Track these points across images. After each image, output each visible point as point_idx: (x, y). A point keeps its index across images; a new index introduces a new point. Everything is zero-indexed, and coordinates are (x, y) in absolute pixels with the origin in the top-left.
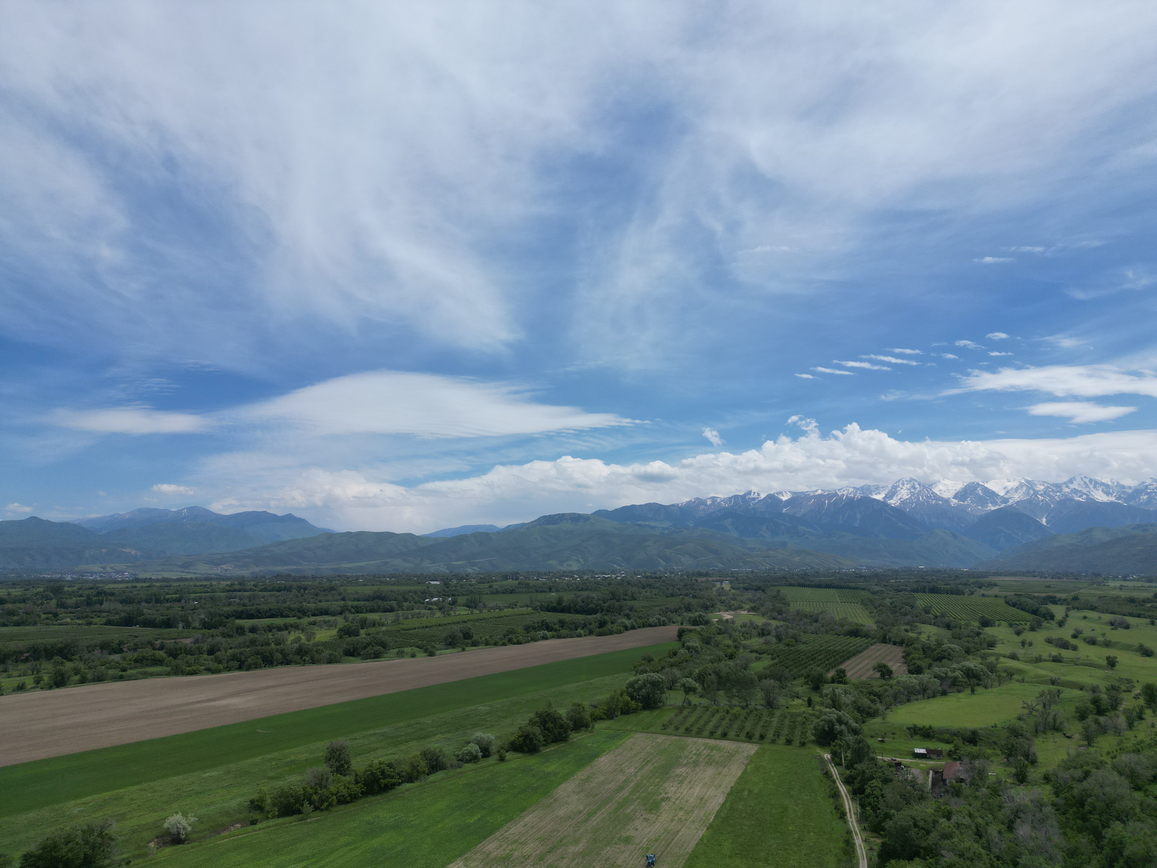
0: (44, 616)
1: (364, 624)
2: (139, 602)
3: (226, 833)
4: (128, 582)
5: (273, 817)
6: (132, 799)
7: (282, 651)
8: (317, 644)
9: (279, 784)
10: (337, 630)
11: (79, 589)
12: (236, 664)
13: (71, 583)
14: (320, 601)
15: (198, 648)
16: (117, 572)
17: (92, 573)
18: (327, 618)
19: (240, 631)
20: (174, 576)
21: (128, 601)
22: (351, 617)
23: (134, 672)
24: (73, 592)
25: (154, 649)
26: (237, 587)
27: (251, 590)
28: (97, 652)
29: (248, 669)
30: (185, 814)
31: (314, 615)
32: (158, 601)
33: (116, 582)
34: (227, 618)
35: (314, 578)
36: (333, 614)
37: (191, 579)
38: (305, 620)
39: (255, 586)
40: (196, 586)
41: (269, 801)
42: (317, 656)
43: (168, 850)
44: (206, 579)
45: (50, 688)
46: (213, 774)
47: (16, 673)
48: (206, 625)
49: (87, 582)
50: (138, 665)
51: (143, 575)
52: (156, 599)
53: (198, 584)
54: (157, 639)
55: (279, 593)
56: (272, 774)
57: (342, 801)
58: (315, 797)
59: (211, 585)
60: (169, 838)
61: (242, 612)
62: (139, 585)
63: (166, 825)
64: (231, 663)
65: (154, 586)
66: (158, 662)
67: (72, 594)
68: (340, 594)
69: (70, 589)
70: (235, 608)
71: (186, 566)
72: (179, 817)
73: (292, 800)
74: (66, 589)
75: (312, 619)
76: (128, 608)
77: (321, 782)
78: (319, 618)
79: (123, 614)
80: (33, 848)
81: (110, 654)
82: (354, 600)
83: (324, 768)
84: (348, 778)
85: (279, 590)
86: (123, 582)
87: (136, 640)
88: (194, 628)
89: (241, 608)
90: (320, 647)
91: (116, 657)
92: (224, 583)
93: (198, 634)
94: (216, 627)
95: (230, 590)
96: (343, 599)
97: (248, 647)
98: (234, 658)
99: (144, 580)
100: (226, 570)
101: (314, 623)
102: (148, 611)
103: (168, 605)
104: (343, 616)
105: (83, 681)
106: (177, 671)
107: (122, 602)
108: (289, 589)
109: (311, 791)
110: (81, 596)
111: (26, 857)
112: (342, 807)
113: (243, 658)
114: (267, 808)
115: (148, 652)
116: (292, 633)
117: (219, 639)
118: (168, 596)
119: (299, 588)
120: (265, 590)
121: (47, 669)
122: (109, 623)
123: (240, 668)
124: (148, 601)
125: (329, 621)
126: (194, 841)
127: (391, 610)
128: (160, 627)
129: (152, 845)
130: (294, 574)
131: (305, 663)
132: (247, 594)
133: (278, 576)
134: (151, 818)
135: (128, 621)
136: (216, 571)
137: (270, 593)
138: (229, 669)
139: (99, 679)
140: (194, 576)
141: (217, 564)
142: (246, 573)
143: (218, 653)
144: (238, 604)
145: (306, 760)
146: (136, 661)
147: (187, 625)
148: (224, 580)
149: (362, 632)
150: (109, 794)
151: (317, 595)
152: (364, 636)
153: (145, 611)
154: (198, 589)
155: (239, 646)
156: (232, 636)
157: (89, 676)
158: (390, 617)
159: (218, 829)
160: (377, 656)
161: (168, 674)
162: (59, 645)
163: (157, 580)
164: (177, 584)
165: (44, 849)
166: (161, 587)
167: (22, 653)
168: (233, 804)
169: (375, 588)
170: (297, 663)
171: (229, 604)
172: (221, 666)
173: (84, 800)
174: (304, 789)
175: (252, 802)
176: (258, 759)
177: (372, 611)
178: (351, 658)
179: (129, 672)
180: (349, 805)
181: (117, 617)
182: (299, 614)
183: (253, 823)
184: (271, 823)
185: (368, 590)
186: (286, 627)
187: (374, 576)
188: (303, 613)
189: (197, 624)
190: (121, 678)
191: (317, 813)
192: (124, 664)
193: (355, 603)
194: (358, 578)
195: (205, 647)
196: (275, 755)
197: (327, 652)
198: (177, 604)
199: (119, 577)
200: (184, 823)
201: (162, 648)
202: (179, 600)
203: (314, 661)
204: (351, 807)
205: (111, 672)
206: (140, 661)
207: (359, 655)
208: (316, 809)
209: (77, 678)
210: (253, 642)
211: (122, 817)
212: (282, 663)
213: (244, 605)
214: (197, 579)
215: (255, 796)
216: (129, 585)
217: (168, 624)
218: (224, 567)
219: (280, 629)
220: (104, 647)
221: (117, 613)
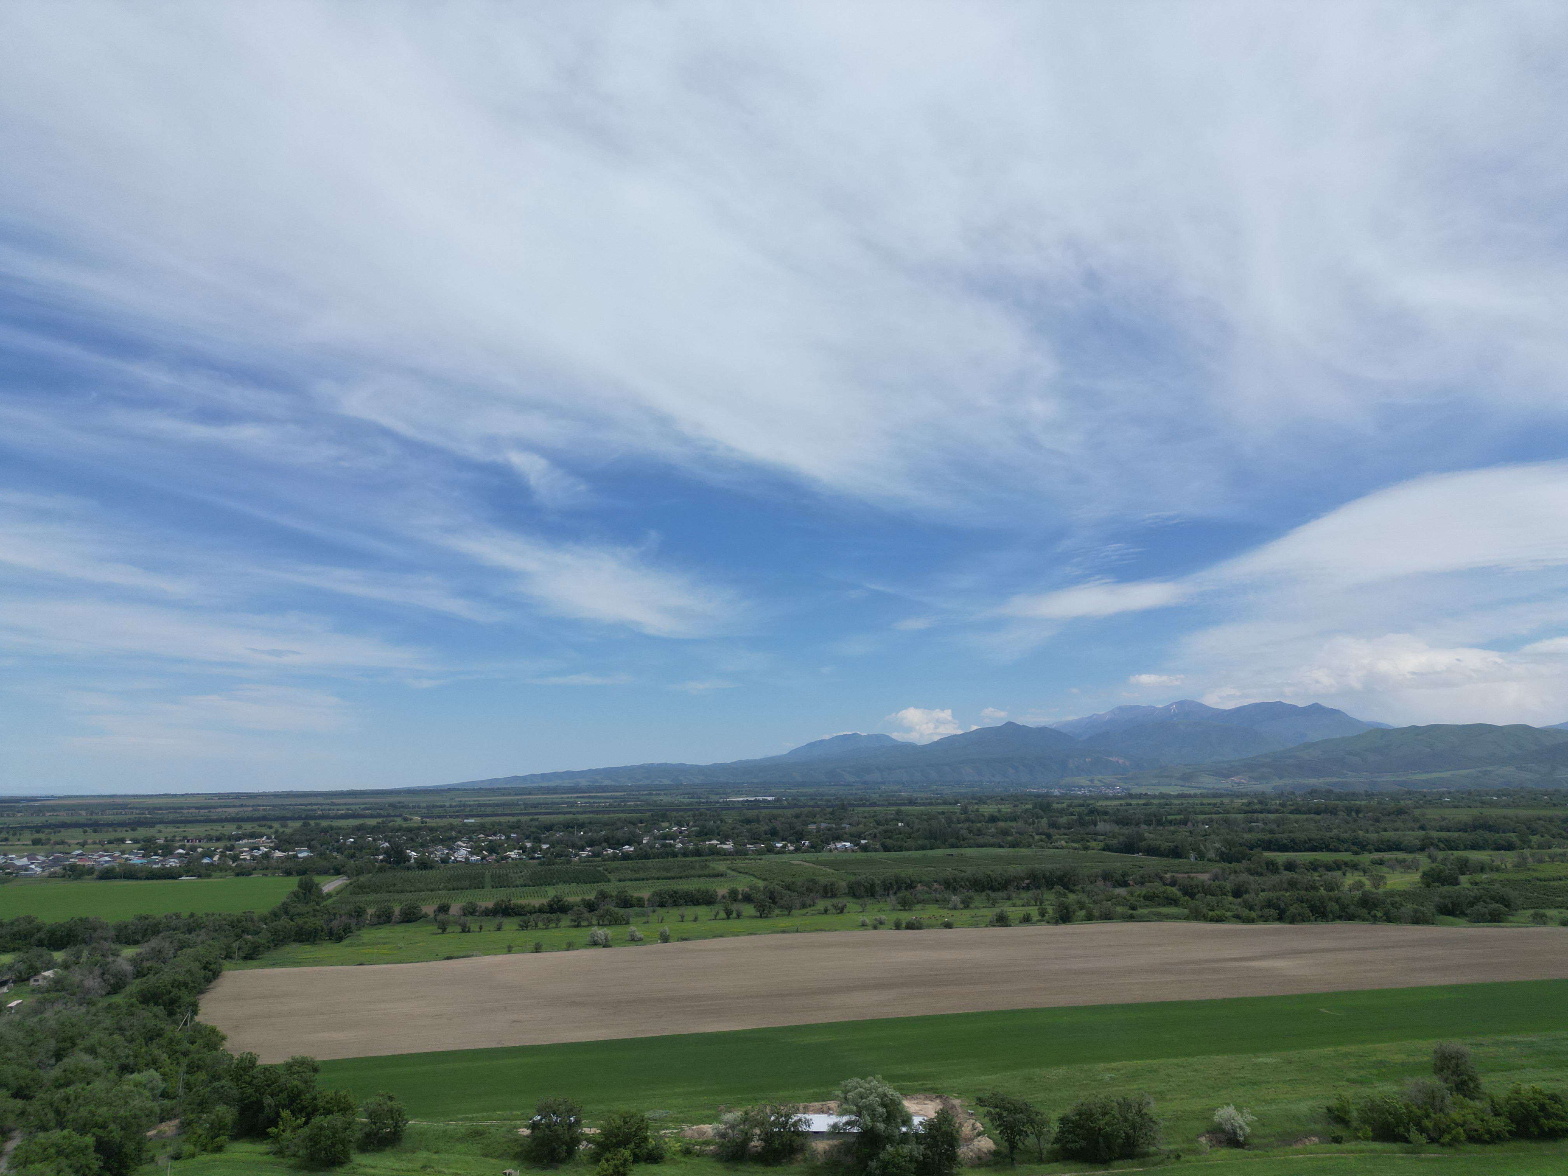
0: (1037, 837)
1: (1464, 867)
2: (1138, 824)
3: (1299, 1147)
4: (1121, 798)
5: (1366, 1138)
6: (1169, 1076)
7: (1337, 900)
8: (1391, 894)
9: (1366, 1091)
10: (1420, 874)
11: (1069, 806)
12: (1273, 912)
13: (1060, 799)
14: (1385, 830)
15: (1219, 887)
16: (1107, 786)
17: (1081, 787)
18: (1400, 855)
19: (1272, 867)
20: (1173, 790)
21: (1124, 822)
22: (1440, 855)
23: (1145, 911)
24: (1063, 809)
25: (1165, 884)
26: (1257, 807)
27: (1277, 811)
28: (1100, 883)
29: (1292, 921)
30: (1239, 1109)
31: (1379, 850)
32: (1160, 823)
33: (1107, 798)
34: (1251, 849)
35: (1369, 796)
36: (1409, 850)
37: (1195, 796)
38: (1366, 858)
39: (1283, 805)
40: (1202, 804)
41: (1355, 1114)
42: (1393, 911)
43: (1224, 1153)
44: (1215, 796)
45: (1056, 923)
46: (1268, 1060)
47: (1019, 902)
48: (1225, 858)
49: (1076, 797)
50: (1148, 903)
51: (1136, 790)
52: (1156, 820)
53: (1205, 801)
54: (1166, 872)
55: (1318, 817)
56: (1352, 1075)
57: (1474, 1138)
58: (1427, 1123)
59: (1222, 804)
60: (1222, 1137)
61: (1270, 842)
62: (1134, 802)
63: (1216, 1118)
64: (1267, 910)
65: (1152, 804)
66: (1172, 901)
67: (1062, 812)
68: (1415, 820)
69: (1060, 806)
70: (1260, 836)
71: (1186, 778)
72: (1231, 1110)
73: (1390, 1119)
74: (1055, 806)
75: (1377, 856)
76: (1126, 831)
77: (1432, 1101)
78: (1387, 856)
79: (1121, 839)
80: (1068, 1110)
81: (1114, 887)
82: (1441, 829)
83: (1433, 1081)
84: (1477, 1104)
85: (1318, 813)
86: (1115, 798)
87: (1142, 871)
88: (1209, 860)
89: (1267, 837)
90: (1397, 899)
91: (1121, 891)
92: (1238, 802)
93: (1216, 868)
94: (1238, 861)
95: (1248, 810)
96: (1422, 828)
97: (1287, 891)
98: (1269, 904)
99: (1140, 796)
100: (1239, 784)
101: (1381, 863)
102: (1150, 835)
103: (1172, 828)
104: (1426, 853)
105: (1089, 918)
106: (1196, 916)
107: (1118, 822)
108: (1333, 811)
109: (1419, 1112)
110: (1072, 814)
111: (1063, 1120)
112: (1477, 1147)
113: (1282, 905)
114: (1355, 1124)
115: (1157, 887)
116: (1348, 874)
117: (1245, 877)
118: (1170, 817)
119: (1349, 810)
120: (1297, 811)
121: (1050, 898)
122: (1107, 848)
123: (1280, 919)
124: (1148, 823)
125: (1404, 861)
126: (1256, 1147)
127: (1510, 847)
128: (1167, 856)
129: (1203, 1140)
130: (1337, 790)
131: (1375, 920)
132: (1272, 816)
133: (1313, 792)
134: (1198, 1105)
135: (1129, 848)
136: (1225, 785)
137: (1305, 816)
138: (1266, 919)
139: (1107, 917)
140: (1198, 792)
141: (1226, 776)
142: (1266, 787)
143: (1246, 896)
144: (1263, 830)
145: (1403, 1064)
146: (1146, 898)
147: (1201, 856)
148: (1238, 797)
149: (1464, 879)
150: (1141, 1063)
151: (1377, 820)
152: (1468, 885)
153: (1146, 835)
154: (1207, 808)
155: (1274, 888)
156: (1261, 874)
157: (1096, 913)
158: (1509, 858)
159: (1288, 1138)
160: (1495, 918)
161: (1187, 918)
162: (1058, 873)
163: (1154, 797)
164: (1177, 802)
165: (1080, 1114)
166: (1161, 806)
167: (1022, 879)
168: (1304, 1107)
169: (1475, 812)
170: (1364, 920)
171: (1250, 830)
172: (1253, 914)
173: (1113, 1065)
174: (1407, 1106)
175: (1329, 1110)
176: (1328, 1050)
177: (1475, 847)
178: (1450, 918)
179: (1140, 911)
180: (1490, 1148)
181: (1115, 841)
182: (1355, 848)
183: (1337, 1140)
184: (1363, 1145)
185: (1464, 815)
186: (1338, 866)
187: (1470, 793)
188: (1361, 846)
189: (1211, 854)
190: (1131, 918)
191: (1435, 1146)
192: (1132, 900)
193: (1444, 835)
194: (1441, 795)
195: (1228, 886)
196: (1351, 1048)
197: (1408, 908)
198: (1183, 828)
199: (1110, 792)
200: (1239, 1120)
201: (1173, 883)
202: (1185, 822)
203: (1389, 919)
204: (1493, 1151)
205: (1119, 909)
206: (1150, 898)
207: (1463, 914)
208: (1432, 1140)
209: (1082, 913)
210: (1293, 885)
211: (1161, 1096)
212: (1340, 918)
213: (1271, 832)
214: (1203, 796)
215: (1333, 1103)
216: (1123, 802)
217: (1176, 853)
218: (1235, 779)
219: (1329, 868)
220: (1106, 877)
221: (1114, 837)
